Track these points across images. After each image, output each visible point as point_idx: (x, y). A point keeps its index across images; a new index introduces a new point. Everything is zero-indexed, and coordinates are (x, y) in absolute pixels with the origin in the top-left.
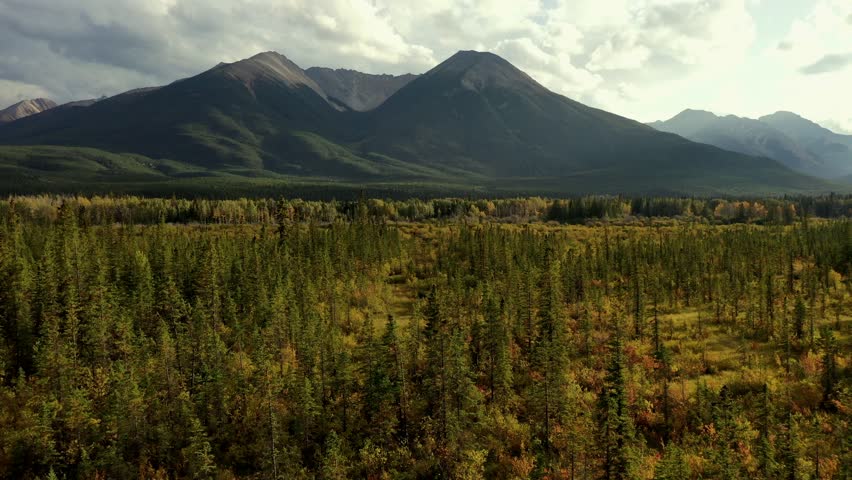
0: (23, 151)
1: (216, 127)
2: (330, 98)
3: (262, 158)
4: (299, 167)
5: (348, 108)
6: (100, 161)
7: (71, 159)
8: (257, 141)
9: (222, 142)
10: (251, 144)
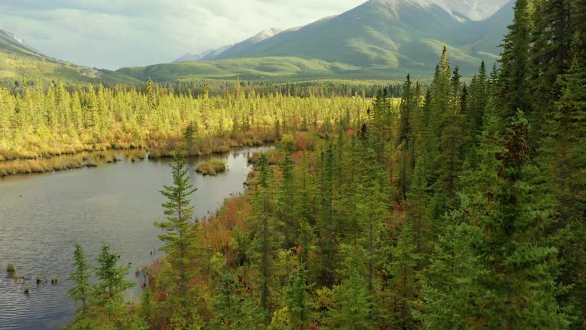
0: (257, 61)
1: (369, 39)
2: (454, 13)
3: (398, 59)
4: (423, 64)
5: (467, 19)
6: (298, 65)
7: (282, 65)
8: (396, 48)
9: (373, 50)
10: (392, 50)
